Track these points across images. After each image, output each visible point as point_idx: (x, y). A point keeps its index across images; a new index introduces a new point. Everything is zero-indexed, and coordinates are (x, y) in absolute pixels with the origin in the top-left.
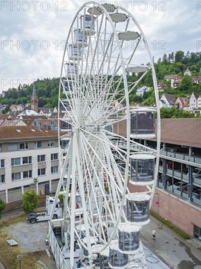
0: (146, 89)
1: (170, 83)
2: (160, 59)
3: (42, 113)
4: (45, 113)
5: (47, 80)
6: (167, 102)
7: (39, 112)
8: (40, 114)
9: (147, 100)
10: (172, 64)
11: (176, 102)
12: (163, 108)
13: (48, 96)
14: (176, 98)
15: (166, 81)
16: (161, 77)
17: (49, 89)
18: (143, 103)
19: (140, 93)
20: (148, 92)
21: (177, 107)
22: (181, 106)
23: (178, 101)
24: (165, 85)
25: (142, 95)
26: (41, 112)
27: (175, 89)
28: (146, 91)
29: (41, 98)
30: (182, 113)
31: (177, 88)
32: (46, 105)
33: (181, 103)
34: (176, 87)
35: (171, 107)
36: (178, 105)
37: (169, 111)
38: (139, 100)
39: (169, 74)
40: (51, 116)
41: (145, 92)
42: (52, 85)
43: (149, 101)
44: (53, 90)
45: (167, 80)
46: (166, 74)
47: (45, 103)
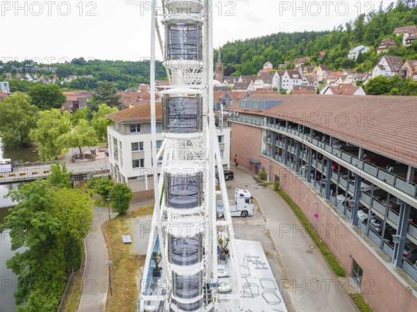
0: (363, 49)
1: (401, 40)
2: (392, 3)
3: (225, 84)
4: (229, 83)
5: (239, 43)
6: (388, 68)
7: (222, 82)
8: (224, 85)
9: (362, 65)
10: (410, 10)
11: (403, 68)
12: (380, 76)
13: (238, 62)
14: (404, 62)
15: (395, 36)
16: (389, 32)
17: (240, 53)
18: (355, 69)
19: (353, 55)
20: (365, 54)
21: (403, 74)
22: (409, 74)
23: (406, 65)
24: (393, 42)
25: (356, 58)
26: (225, 82)
27: (407, 48)
28: (362, 52)
29: (229, 64)
30: (407, 84)
31: (410, 47)
32: (234, 73)
33: (409, 69)
34: (409, 45)
35: (394, 74)
36: (405, 72)
37: (388, 80)
38: (349, 65)
39: (402, 26)
40: (235, 86)
41: (360, 54)
42: (244, 49)
43: (365, 67)
44: (244, 55)
45: (398, 35)
46: (397, 25)
47: (234, 70)
